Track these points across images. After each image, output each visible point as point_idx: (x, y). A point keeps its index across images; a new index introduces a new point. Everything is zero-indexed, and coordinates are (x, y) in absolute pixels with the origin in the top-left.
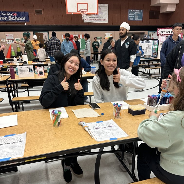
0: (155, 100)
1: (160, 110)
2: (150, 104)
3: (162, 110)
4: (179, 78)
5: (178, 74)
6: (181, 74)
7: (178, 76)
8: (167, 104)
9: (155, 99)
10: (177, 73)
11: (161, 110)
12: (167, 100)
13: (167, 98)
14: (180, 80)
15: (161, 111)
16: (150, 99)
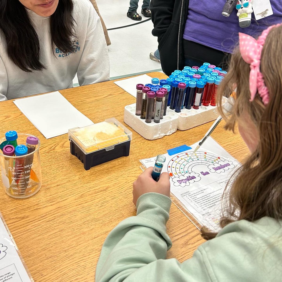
0: (160, 103)
1: (175, 130)
2: (145, 114)
3: (181, 128)
4: (258, 82)
5: (256, 62)
6: (270, 67)
7: (254, 73)
8: (196, 108)
9: (159, 100)
10: (251, 54)
11: (178, 130)
12: (198, 96)
13: (196, 90)
14: (263, 91)
15: (179, 133)
16: (144, 97)
